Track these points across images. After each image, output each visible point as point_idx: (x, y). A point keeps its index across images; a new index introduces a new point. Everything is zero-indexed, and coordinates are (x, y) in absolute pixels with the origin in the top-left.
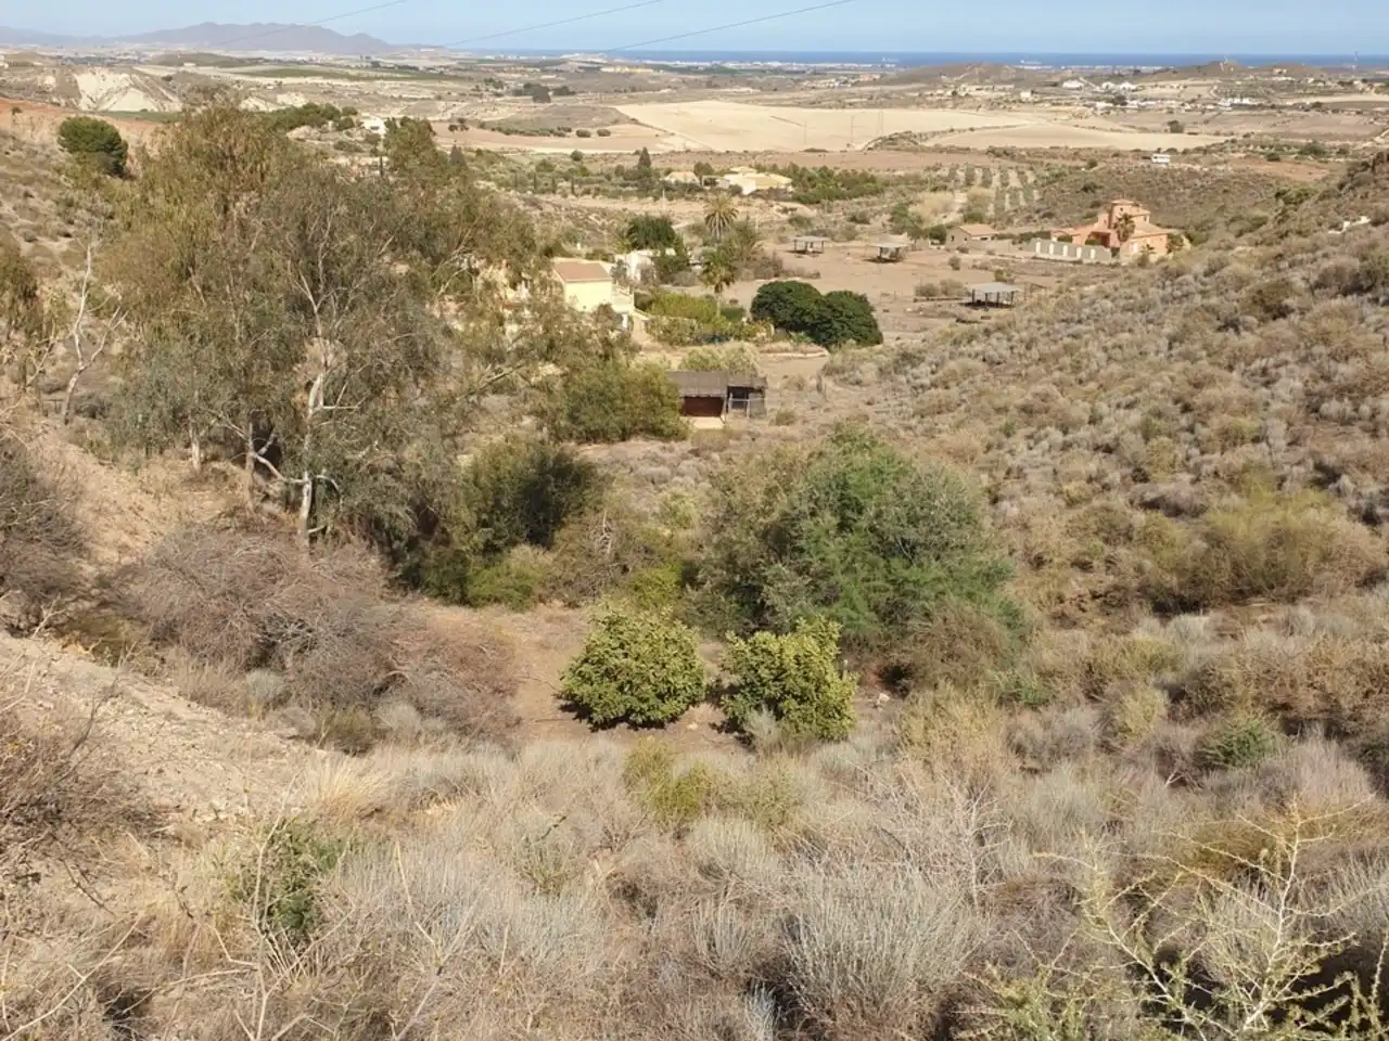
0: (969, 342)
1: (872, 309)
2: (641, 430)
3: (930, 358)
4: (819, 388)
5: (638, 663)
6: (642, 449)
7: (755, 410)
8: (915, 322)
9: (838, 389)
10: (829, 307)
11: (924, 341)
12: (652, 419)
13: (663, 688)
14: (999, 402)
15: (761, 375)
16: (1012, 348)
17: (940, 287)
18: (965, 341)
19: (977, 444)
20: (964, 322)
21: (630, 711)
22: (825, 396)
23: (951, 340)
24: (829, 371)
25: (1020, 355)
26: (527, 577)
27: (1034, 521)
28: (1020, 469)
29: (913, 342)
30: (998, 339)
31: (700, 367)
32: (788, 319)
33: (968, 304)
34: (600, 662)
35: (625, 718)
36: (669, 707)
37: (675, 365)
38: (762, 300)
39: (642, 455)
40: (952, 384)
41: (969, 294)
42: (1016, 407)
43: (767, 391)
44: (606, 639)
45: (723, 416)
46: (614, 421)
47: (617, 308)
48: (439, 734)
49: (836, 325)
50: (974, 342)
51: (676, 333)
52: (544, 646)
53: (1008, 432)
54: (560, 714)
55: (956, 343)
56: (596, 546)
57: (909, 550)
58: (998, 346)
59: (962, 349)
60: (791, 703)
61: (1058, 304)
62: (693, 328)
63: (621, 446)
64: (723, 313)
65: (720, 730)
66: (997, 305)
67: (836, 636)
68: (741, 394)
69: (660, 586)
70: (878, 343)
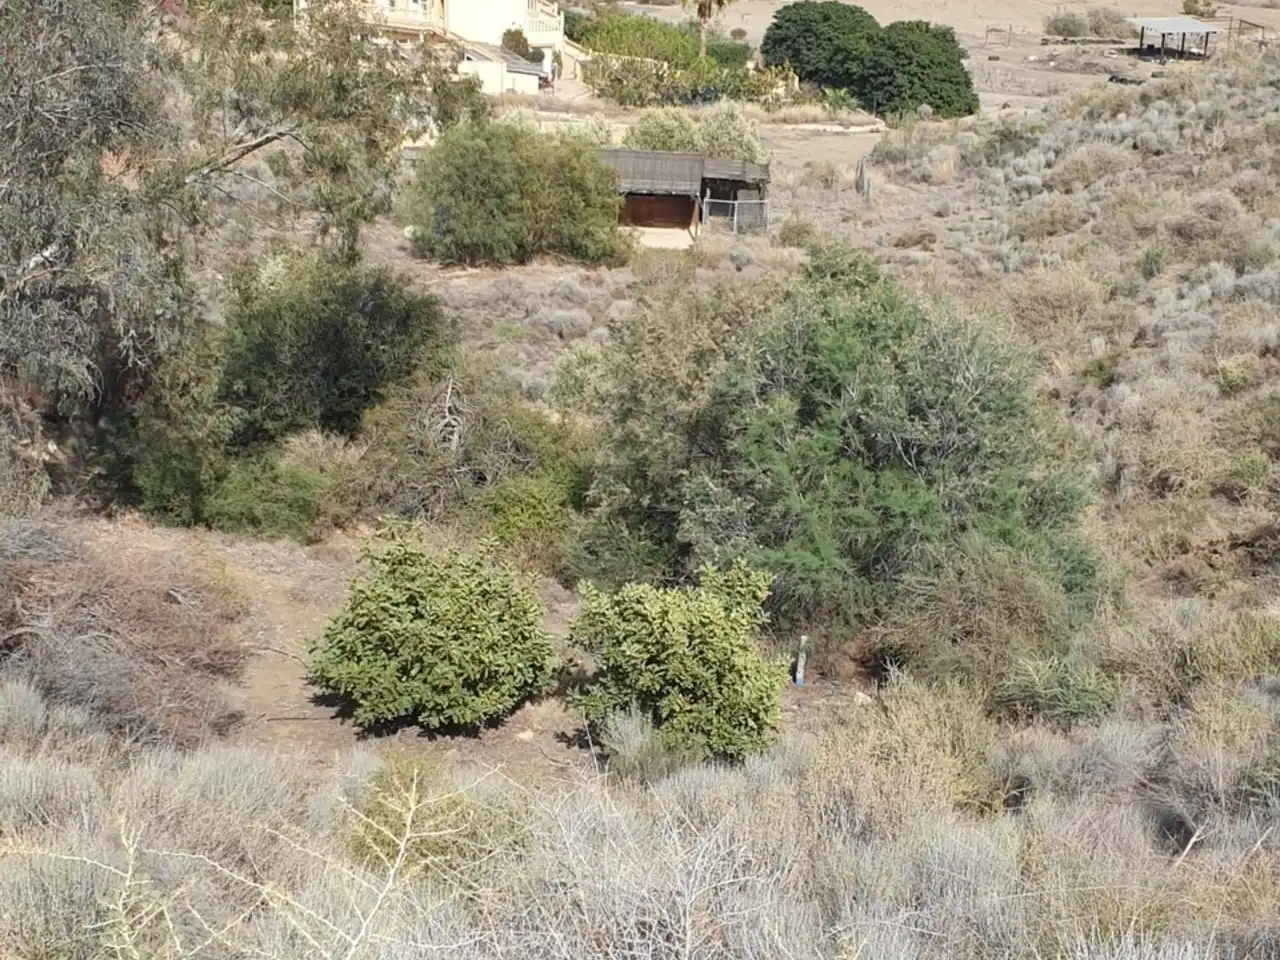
0: (1114, 115)
1: (963, 55)
2: (551, 246)
3: (1046, 140)
4: (859, 186)
5: (435, 629)
6: (551, 278)
7: (748, 219)
8: (1037, 79)
9: (892, 188)
10: (892, 48)
11: (1045, 110)
12: (567, 229)
13: (474, 672)
14: (1143, 219)
15: (761, 160)
16: (1181, 127)
17: (1087, 21)
18: (1107, 115)
19: (1092, 287)
20: (1122, 81)
21: (419, 708)
22: (867, 201)
23: (1085, 109)
24: (883, 157)
25: (1194, 140)
26: (305, 486)
27: (1164, 417)
28: (1158, 331)
29: (1025, 112)
30: (1161, 111)
31: (659, 142)
32: (822, 65)
33: (1131, 52)
34: (371, 625)
35: (410, 719)
36: (487, 702)
37: (617, 140)
38: (782, 33)
39: (548, 289)
40: (1078, 185)
41: (1135, 34)
42: (1166, 226)
43: (769, 187)
44: (385, 588)
45: (692, 228)
46: (505, 229)
47: (533, 39)
48: (74, 731)
49: (901, 79)
50: (1122, 116)
51: (629, 83)
52: (298, 597)
53: (1150, 268)
54: (311, 710)
55: (1094, 116)
56: (433, 436)
57: (913, 457)
58: (1158, 124)
59: (1100, 126)
60: (675, 700)
61: (1265, 56)
62: (660, 78)
63: (513, 273)
64: (711, 52)
65: (569, 742)
66: (1181, 54)
67: (763, 595)
68: (724, 192)
69: (533, 506)
70: (971, 112)
